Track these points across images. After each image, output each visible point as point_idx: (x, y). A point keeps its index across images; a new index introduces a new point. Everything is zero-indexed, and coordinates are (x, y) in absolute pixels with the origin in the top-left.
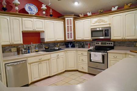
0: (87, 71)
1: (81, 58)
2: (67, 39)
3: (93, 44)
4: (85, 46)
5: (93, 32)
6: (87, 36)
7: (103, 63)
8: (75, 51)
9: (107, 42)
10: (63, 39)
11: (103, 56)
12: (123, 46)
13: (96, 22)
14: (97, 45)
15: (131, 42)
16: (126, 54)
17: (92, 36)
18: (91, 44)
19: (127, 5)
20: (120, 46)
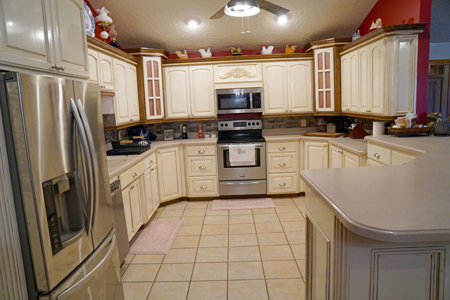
0: (216, 193)
1: (198, 163)
2: (149, 117)
3: (210, 128)
4: (189, 134)
5: (223, 97)
6: (207, 108)
7: (258, 164)
8: (176, 149)
9: (248, 122)
10: (137, 118)
11: (258, 151)
12: (280, 126)
13: (230, 75)
14: (224, 128)
15: (293, 118)
16: (299, 140)
17: (219, 108)
18: (205, 128)
19: (290, 46)
20: (273, 127)
